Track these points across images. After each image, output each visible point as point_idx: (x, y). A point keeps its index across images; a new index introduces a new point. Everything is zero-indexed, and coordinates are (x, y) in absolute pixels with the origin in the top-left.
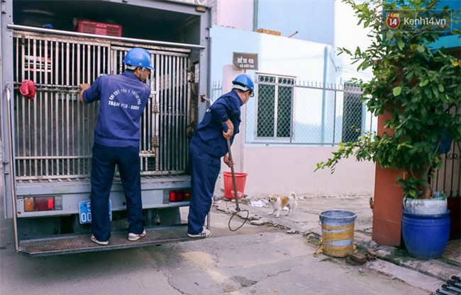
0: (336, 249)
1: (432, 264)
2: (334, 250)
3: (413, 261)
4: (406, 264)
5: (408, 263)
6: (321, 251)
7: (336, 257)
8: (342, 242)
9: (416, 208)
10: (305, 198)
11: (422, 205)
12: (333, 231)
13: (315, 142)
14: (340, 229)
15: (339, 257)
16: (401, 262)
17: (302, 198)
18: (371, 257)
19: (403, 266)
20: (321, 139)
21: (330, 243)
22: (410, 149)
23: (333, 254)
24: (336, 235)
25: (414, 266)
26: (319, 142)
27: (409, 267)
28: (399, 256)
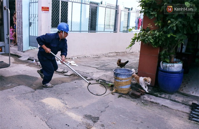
0: (124, 89)
1: (176, 96)
2: (123, 90)
3: (165, 94)
4: (162, 96)
5: (163, 96)
6: (115, 91)
7: (123, 94)
8: (127, 86)
9: (170, 68)
10: (77, 58)
11: (173, 66)
12: (123, 81)
13: (77, 30)
14: (127, 80)
15: (125, 94)
16: (159, 95)
17: (76, 58)
18: (143, 93)
19: (160, 97)
20: (79, 29)
21: (121, 87)
22: (176, 37)
23: (122, 92)
24: (125, 82)
25: (167, 97)
26: (79, 30)
27: (164, 98)
28: (157, 92)
